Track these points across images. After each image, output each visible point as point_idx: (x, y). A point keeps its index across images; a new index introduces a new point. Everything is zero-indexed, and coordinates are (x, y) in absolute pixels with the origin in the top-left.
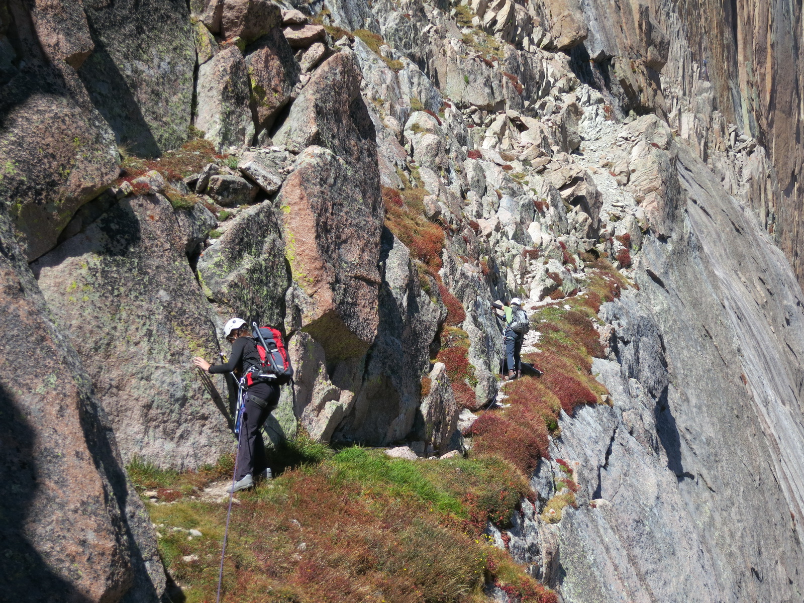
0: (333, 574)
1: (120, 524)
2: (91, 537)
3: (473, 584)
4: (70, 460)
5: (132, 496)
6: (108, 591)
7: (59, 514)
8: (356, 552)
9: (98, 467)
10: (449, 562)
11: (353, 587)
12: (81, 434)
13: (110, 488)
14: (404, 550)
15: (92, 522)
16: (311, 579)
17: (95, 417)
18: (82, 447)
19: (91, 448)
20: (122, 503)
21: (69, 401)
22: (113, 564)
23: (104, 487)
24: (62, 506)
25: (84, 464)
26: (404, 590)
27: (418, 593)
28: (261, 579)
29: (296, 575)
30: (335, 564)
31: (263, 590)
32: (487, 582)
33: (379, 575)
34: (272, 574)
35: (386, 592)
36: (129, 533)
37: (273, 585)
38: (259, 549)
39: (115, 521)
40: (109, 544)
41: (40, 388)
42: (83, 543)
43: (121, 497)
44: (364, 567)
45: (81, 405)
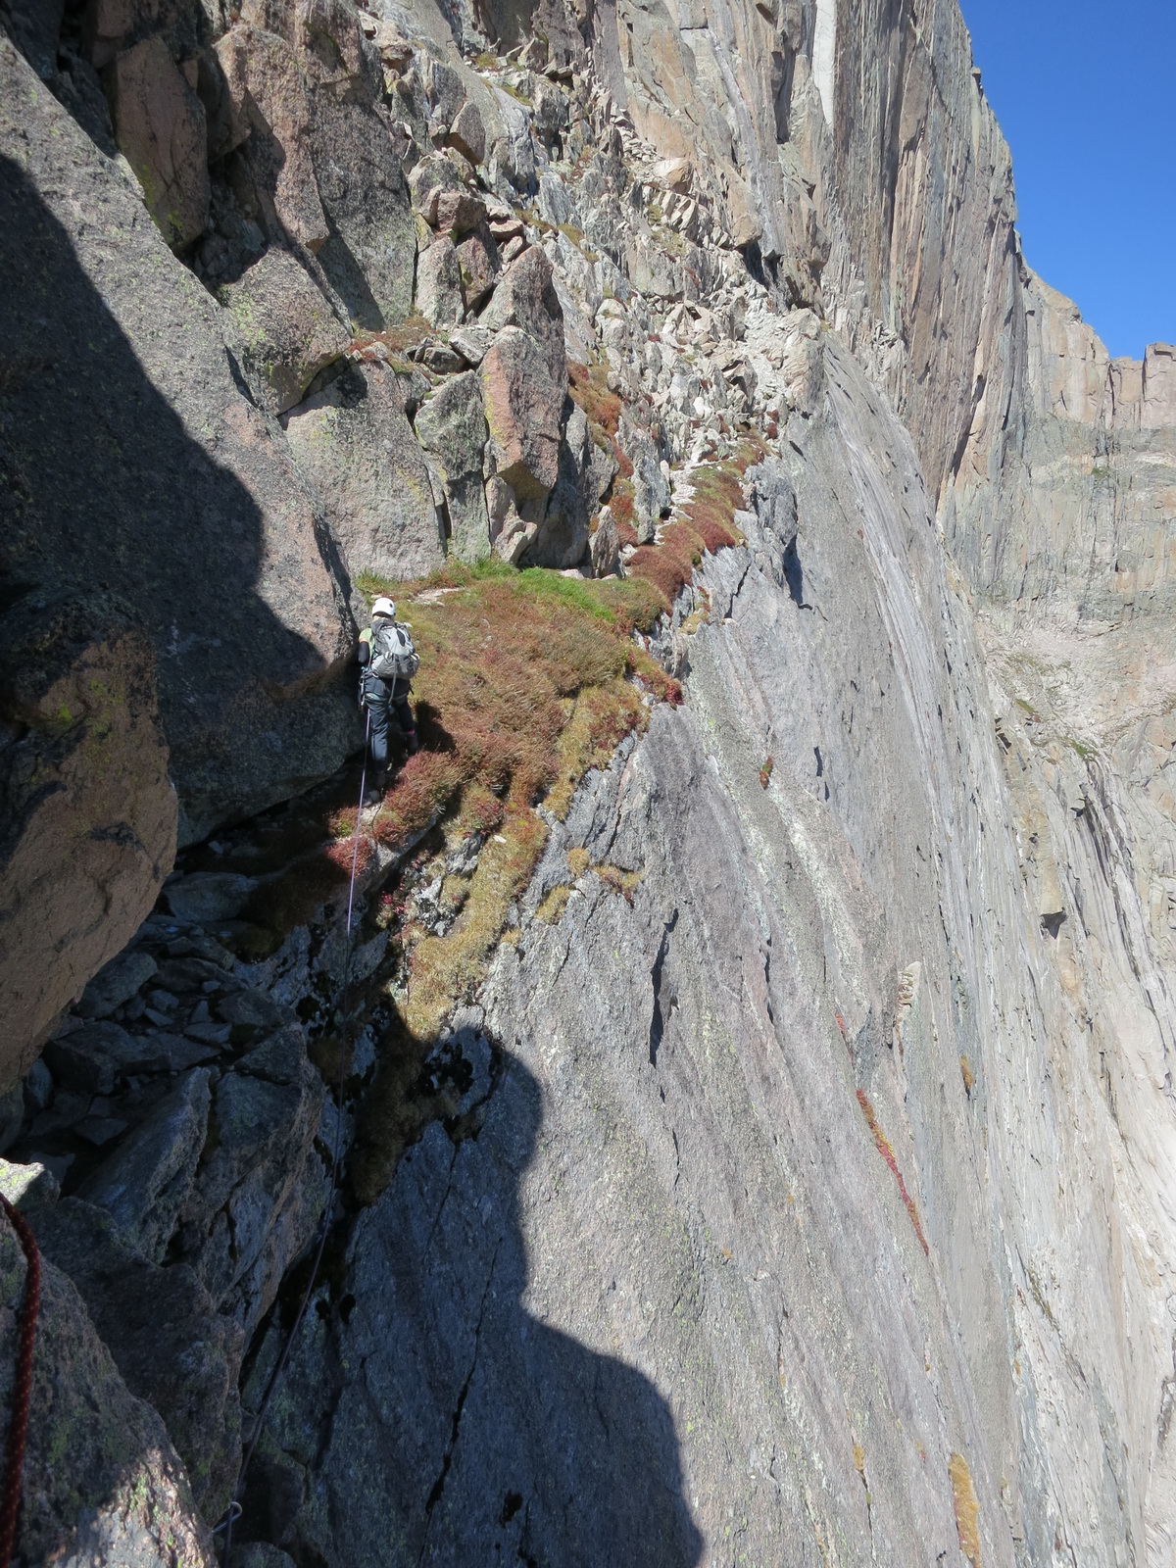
0: (509, 659)
1: (346, 612)
2: (323, 622)
3: (616, 672)
4: (307, 564)
5: (356, 593)
6: (336, 660)
7: (299, 604)
8: (529, 645)
9: (328, 570)
10: (599, 655)
11: (524, 669)
12: (316, 545)
13: (338, 587)
14: (565, 644)
15: (324, 611)
16: (493, 662)
17: (327, 533)
18: (317, 555)
19: (324, 556)
20: (347, 597)
21: (306, 520)
22: (340, 641)
23: (334, 586)
24: (301, 598)
25: (318, 568)
26: (563, 673)
27: (574, 676)
28: (455, 660)
29: (482, 658)
30: (512, 652)
31: (456, 667)
32: (627, 671)
33: (545, 662)
34: (465, 657)
35: (550, 675)
36: (352, 620)
37: (464, 664)
38: (456, 638)
39: (341, 611)
40: (337, 627)
41: (283, 510)
42: (317, 625)
43: (347, 592)
44: (534, 656)
45: (315, 523)
